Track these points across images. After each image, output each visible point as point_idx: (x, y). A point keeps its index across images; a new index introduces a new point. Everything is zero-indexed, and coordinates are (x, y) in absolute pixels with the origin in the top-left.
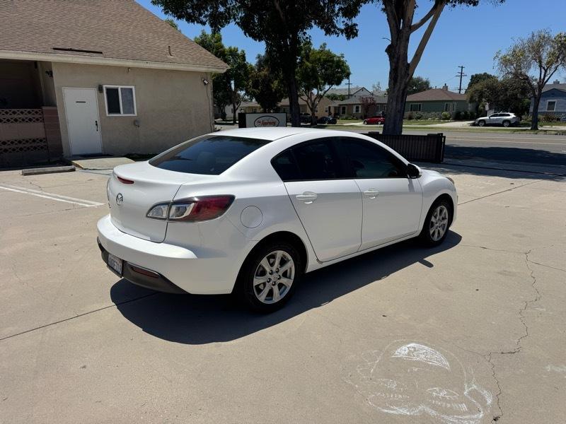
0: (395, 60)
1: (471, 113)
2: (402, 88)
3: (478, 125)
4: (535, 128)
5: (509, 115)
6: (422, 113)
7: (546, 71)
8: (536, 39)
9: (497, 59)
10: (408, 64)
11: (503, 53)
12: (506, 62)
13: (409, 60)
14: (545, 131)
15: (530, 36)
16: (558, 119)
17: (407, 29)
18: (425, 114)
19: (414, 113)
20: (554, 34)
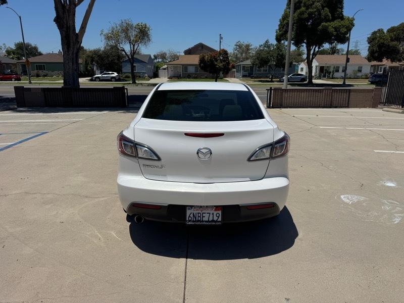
0: (65, 29)
1: (84, 72)
2: (75, 52)
3: (95, 80)
4: (134, 82)
5: (114, 74)
6: (47, 72)
7: (134, 46)
8: (125, 25)
9: (102, 35)
10: (77, 34)
11: (106, 32)
12: (108, 38)
13: (77, 31)
14: (141, 84)
15: (120, 22)
16: (140, 77)
17: (73, 6)
18: (50, 73)
19: (40, 72)
20: (135, 24)
